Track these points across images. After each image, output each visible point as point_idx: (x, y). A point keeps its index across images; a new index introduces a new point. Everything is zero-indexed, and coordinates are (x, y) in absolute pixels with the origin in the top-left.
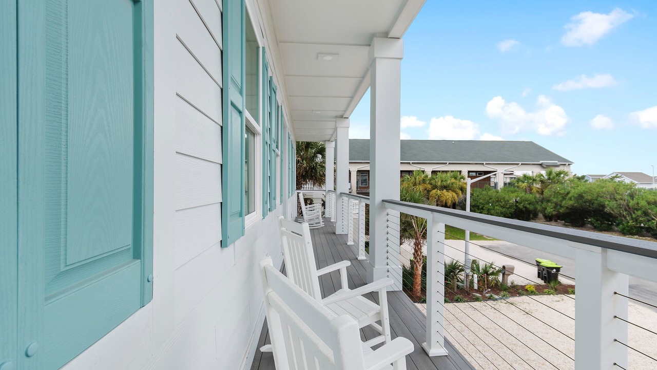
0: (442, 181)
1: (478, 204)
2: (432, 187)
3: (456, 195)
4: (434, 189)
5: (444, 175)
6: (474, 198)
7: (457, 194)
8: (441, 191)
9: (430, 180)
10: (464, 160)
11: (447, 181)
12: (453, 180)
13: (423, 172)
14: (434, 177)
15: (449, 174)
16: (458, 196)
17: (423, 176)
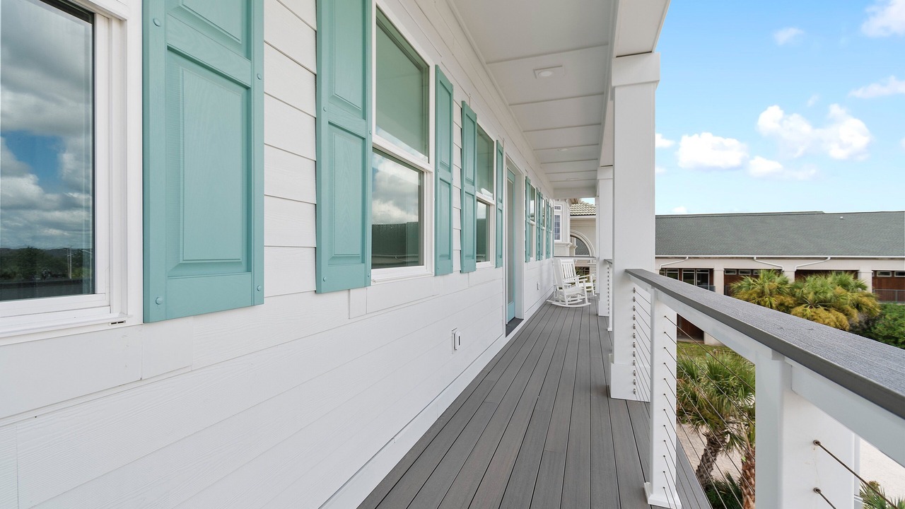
0: (816, 293)
1: (896, 335)
2: (795, 301)
3: (845, 317)
4: (800, 304)
5: (820, 281)
6: (887, 324)
7: (846, 315)
8: (814, 309)
9: (792, 288)
10: (864, 252)
11: (827, 293)
12: (839, 290)
13: (779, 272)
14: (800, 284)
15: (830, 279)
16: (848, 319)
17: (778, 280)
